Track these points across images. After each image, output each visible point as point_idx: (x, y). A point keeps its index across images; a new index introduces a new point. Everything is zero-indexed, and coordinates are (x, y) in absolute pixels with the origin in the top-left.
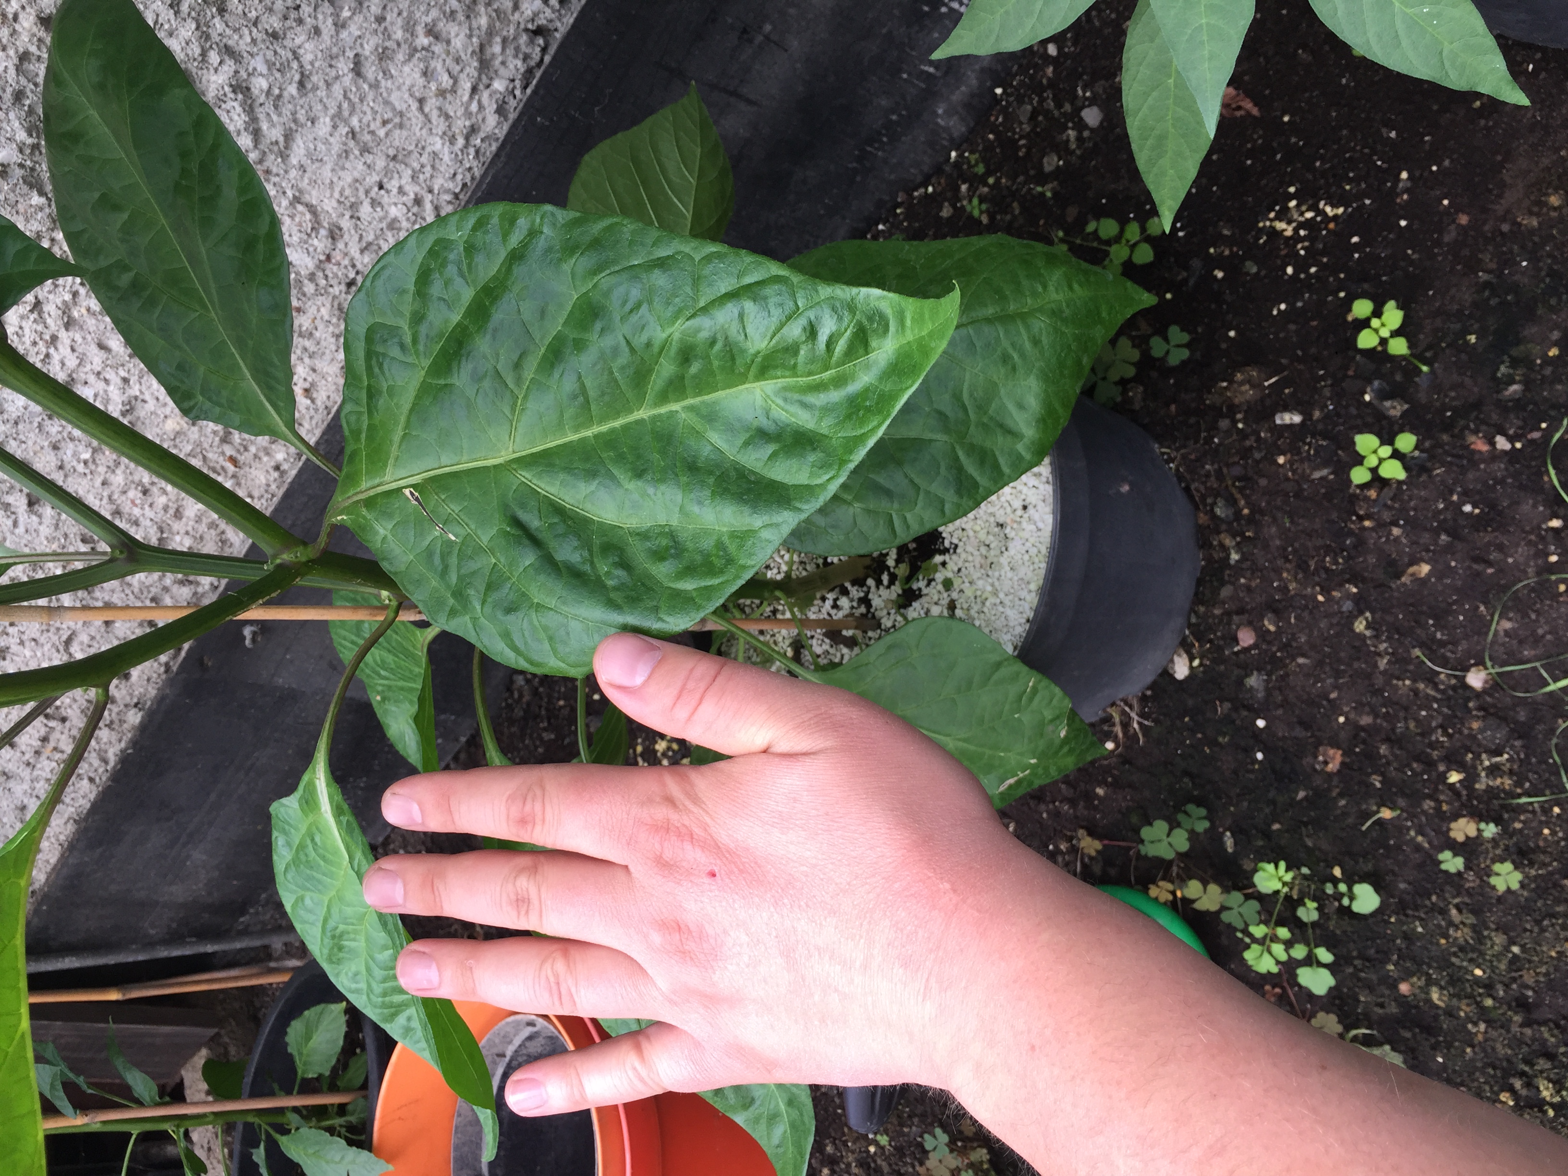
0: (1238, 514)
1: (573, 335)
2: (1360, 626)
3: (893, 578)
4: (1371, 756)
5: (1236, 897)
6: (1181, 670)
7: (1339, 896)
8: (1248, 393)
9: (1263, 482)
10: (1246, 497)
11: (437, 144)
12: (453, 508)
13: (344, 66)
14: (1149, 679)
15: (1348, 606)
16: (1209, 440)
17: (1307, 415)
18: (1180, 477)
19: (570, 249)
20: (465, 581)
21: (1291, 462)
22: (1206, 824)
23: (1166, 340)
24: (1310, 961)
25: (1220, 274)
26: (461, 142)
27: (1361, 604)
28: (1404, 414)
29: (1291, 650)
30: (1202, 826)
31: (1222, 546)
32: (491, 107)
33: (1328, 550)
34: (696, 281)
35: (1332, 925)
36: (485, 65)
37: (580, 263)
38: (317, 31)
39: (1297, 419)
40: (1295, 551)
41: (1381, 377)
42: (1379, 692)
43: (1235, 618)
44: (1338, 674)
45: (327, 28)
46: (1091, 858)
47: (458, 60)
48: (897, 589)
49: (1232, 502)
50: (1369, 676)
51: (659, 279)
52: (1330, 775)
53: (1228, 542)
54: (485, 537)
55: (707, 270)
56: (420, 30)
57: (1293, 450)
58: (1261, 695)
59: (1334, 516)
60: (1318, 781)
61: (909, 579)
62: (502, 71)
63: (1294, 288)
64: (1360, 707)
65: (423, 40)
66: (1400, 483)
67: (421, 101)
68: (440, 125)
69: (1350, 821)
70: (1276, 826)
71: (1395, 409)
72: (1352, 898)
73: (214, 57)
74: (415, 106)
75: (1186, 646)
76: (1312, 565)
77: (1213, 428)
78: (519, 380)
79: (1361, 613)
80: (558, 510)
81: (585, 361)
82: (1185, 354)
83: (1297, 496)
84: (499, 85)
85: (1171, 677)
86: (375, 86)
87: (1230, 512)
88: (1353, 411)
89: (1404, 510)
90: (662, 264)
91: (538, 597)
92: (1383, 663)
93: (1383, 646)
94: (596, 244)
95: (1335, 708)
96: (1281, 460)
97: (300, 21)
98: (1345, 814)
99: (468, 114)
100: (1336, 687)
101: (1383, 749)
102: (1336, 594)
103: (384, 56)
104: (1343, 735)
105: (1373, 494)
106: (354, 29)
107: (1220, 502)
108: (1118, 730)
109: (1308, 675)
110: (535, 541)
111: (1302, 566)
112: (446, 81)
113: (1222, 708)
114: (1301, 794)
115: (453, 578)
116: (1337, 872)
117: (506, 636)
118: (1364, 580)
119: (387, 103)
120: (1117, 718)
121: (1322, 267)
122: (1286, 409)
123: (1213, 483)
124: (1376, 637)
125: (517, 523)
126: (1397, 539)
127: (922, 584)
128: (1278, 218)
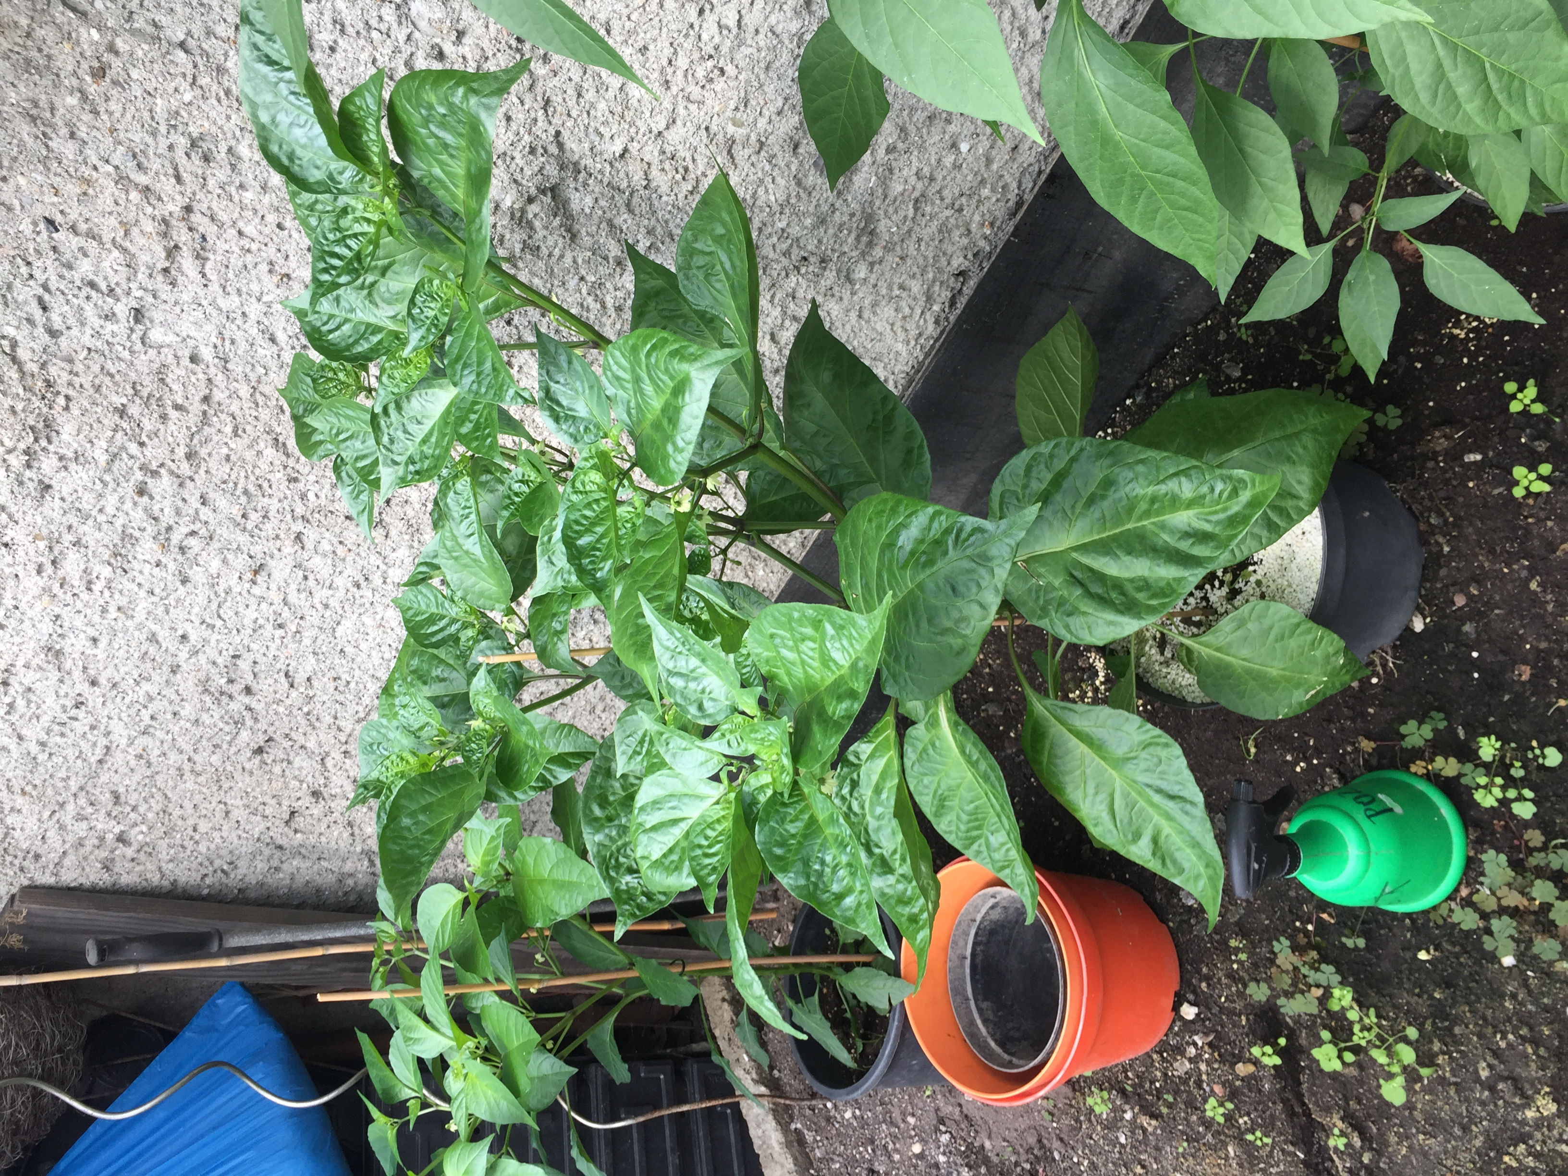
0: (1446, 521)
1: (1100, 492)
2: (1533, 586)
3: (1222, 583)
4: (1549, 669)
5: (1469, 767)
6: (1418, 625)
7: (1536, 757)
8: (1444, 443)
9: (1461, 499)
10: (1449, 510)
11: (900, 347)
12: (1042, 570)
13: (853, 315)
14: (1397, 633)
15: (1524, 574)
16: (1421, 476)
17: (1485, 455)
18: (1404, 501)
19: (1099, 456)
20: (1048, 602)
21: (1477, 485)
22: (1445, 723)
23: (1385, 414)
24: (1520, 798)
25: (1419, 366)
26: (913, 343)
27: (1533, 572)
28: (1548, 449)
29: (1490, 605)
30: (1442, 725)
31: (1437, 543)
32: (931, 320)
33: (1508, 539)
34: (1158, 469)
35: (1534, 777)
36: (929, 298)
37: (1106, 462)
38: (841, 299)
39: (1479, 457)
40: (1486, 542)
41: (1531, 427)
42: (1549, 626)
43: (1452, 589)
44: (1522, 617)
45: (847, 295)
46: (1370, 754)
47: (915, 299)
48: (1225, 590)
49: (1441, 514)
50: (1542, 617)
51: (1140, 468)
52: (1524, 683)
53: (1441, 540)
54: (1057, 583)
55: (1163, 464)
56: (895, 287)
57: (1478, 477)
58: (1473, 636)
59: (1510, 517)
60: (1517, 688)
61: (1233, 582)
62: (939, 300)
63: (1468, 373)
64: (1538, 639)
65: (897, 292)
66: (1548, 493)
67: (892, 325)
68: (901, 336)
69: (1541, 710)
70: (1491, 719)
71: (1541, 446)
72: (1544, 757)
73: (787, 323)
74: (889, 328)
75: (1419, 610)
76: (1498, 549)
77: (1423, 468)
78: (1073, 513)
79: (1533, 577)
80: (1091, 570)
81: (1106, 504)
82: (1399, 422)
83: (1484, 506)
84: (936, 308)
85: (1413, 631)
86: (868, 321)
87: (1441, 521)
88: (1515, 449)
89: (1553, 510)
90: (1142, 462)
91: (1084, 608)
92: (1550, 607)
93: (1549, 597)
94: (1111, 454)
95: (1523, 640)
96: (1471, 484)
97: (833, 295)
98: (1536, 707)
99: (918, 327)
100: (1524, 627)
101: (1556, 662)
102: (1515, 567)
103: (875, 305)
104: (1530, 657)
105: (1531, 501)
106: (861, 295)
107: (1433, 515)
108: (1379, 669)
109: (1503, 621)
110: (1082, 585)
111: (1492, 552)
112: (907, 311)
113: (1448, 648)
114: (1507, 697)
115: (1041, 602)
116: (1534, 743)
117: (1067, 627)
118: (1533, 557)
119: (874, 329)
120: (1378, 661)
121: (1487, 357)
122: (1471, 451)
123: (1427, 503)
124: (1544, 591)
125: (1072, 576)
126: (1551, 529)
127: (1241, 585)
128: (1454, 327)
